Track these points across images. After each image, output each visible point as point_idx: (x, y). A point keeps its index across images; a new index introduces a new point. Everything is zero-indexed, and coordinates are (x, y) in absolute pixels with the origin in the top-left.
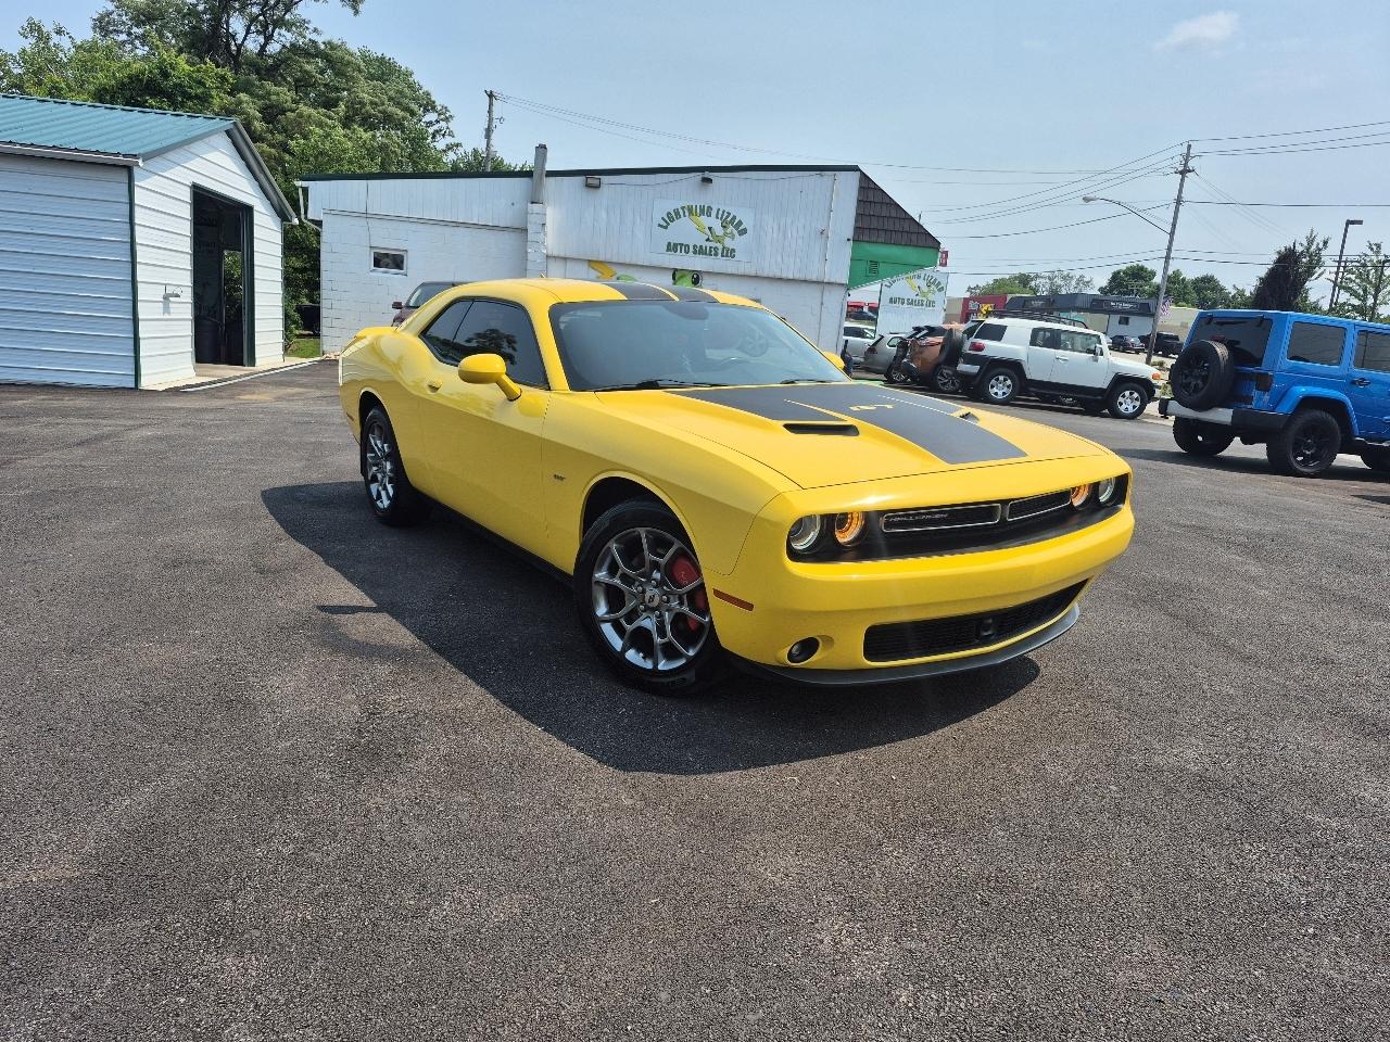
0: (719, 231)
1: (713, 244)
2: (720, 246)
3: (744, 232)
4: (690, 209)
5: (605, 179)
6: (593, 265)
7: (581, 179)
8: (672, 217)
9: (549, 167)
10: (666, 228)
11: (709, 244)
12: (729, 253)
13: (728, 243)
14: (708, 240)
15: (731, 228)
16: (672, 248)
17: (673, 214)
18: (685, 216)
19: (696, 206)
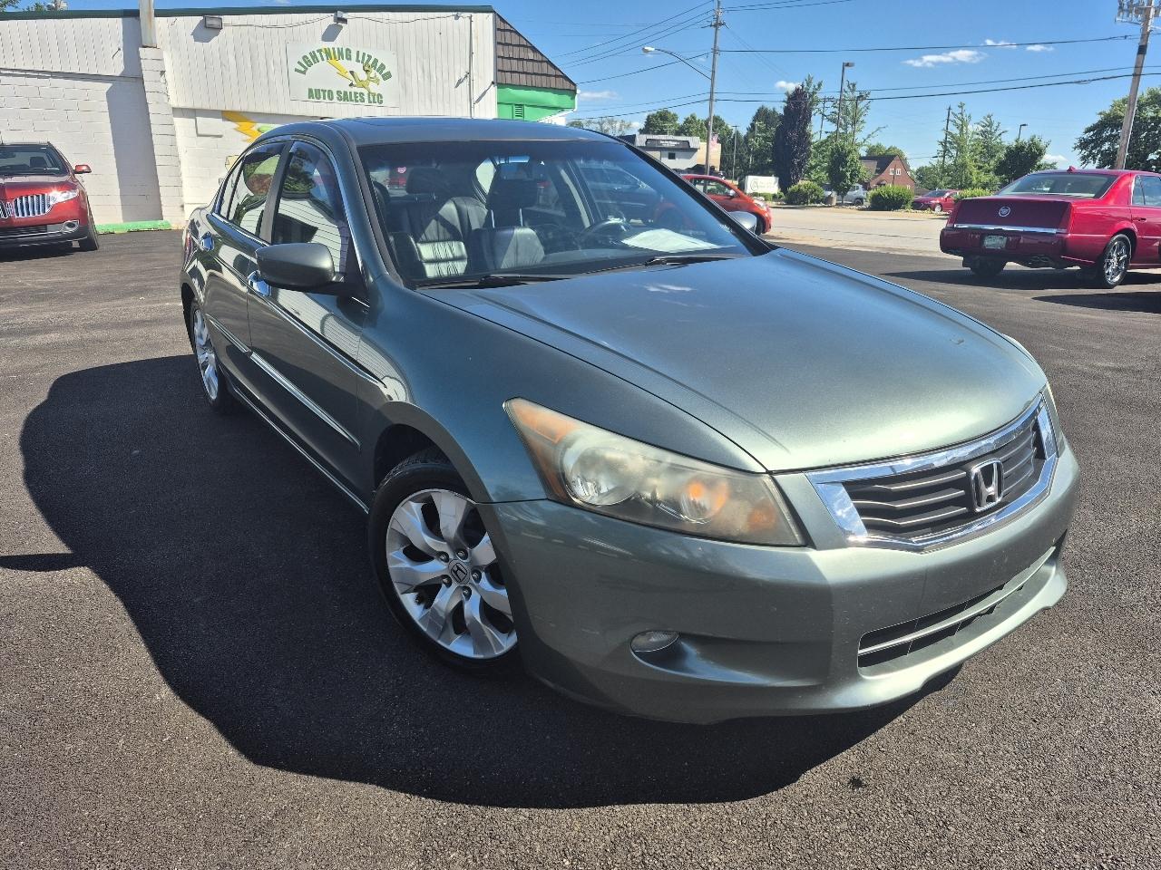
0: (362, 75)
1: (359, 90)
2: (365, 92)
3: (387, 76)
4: (328, 52)
5: (226, 19)
6: (227, 116)
7: (199, 20)
8: (309, 61)
10: (304, 73)
11: (354, 89)
12: (378, 99)
13: (373, 87)
14: (351, 85)
15: (373, 73)
16: (314, 94)
17: (310, 58)
18: (323, 60)
19: (334, 49)
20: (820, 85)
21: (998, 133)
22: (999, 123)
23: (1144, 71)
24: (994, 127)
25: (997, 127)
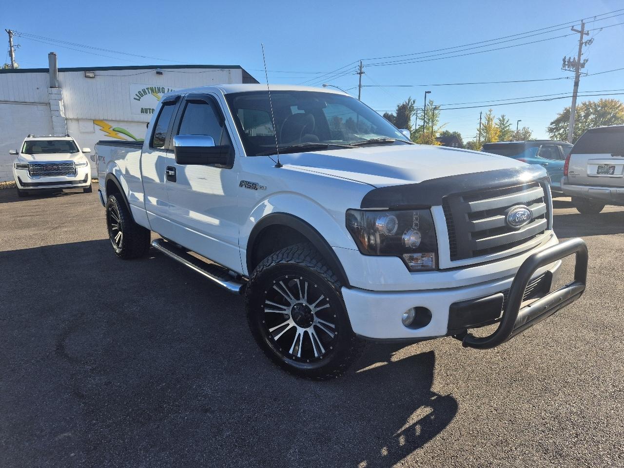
4: (152, 90)
5: (97, 72)
6: (96, 122)
7: (82, 73)
8: (141, 95)
9: (58, 66)
10: (139, 100)
16: (144, 111)
17: (142, 92)
18: (149, 93)
19: (155, 87)
20: (414, 102)
21: (507, 125)
22: (508, 120)
23: (578, 94)
24: (506, 122)
25: (507, 122)
